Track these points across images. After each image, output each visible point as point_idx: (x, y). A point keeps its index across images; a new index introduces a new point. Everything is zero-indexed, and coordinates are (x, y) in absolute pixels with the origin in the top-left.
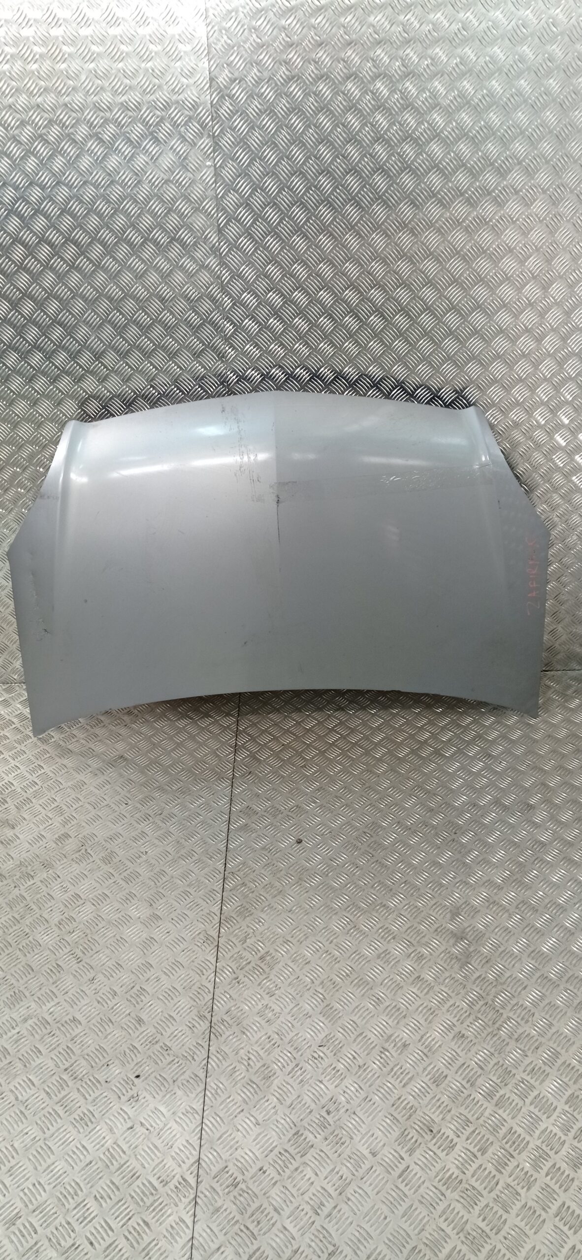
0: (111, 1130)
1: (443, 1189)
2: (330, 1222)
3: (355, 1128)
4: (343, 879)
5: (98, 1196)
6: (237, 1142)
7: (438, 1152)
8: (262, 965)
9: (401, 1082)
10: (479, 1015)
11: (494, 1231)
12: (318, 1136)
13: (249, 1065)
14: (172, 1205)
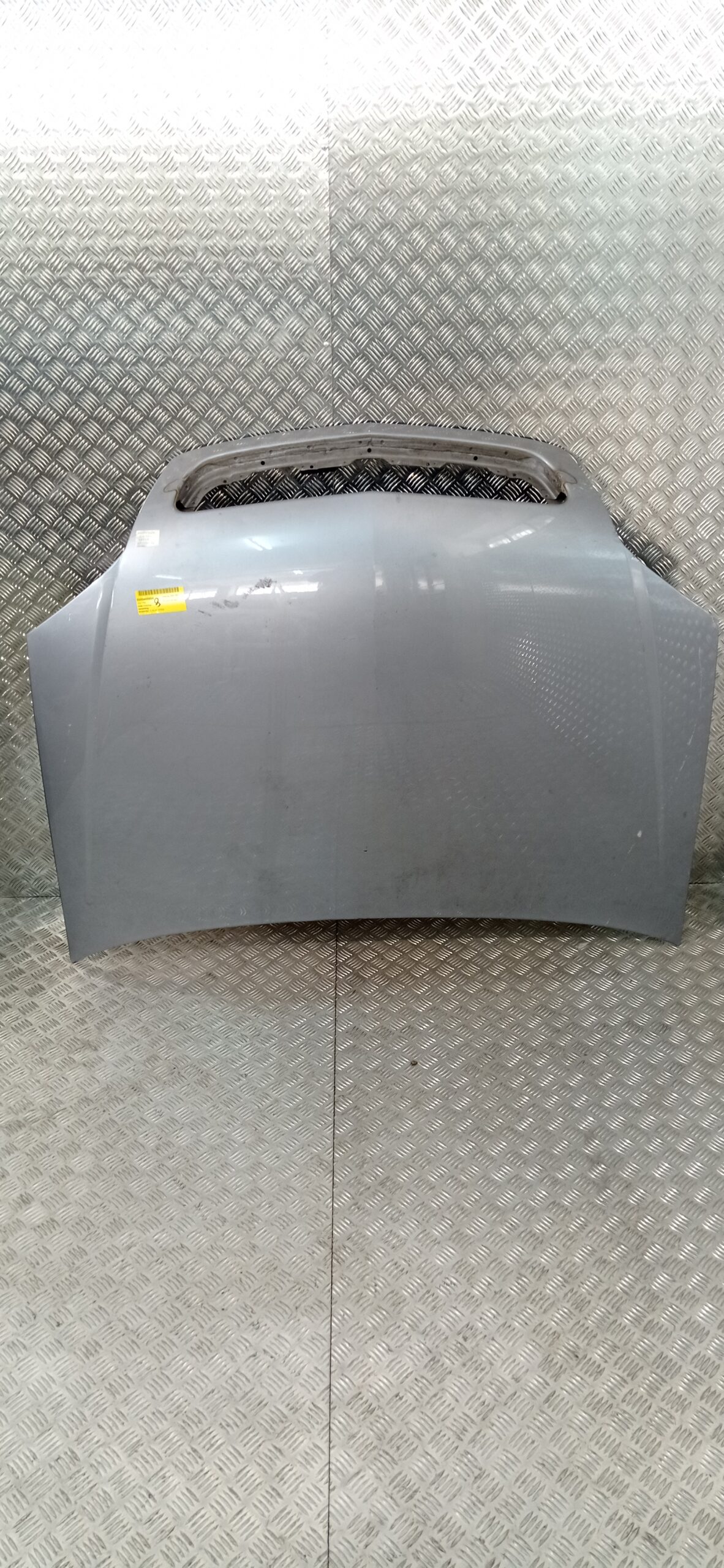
0: (232, 1358)
1: (593, 1413)
2: (474, 1447)
3: (495, 1354)
4: (466, 1101)
5: (224, 1424)
6: (370, 1369)
7: (586, 1377)
8: (383, 1190)
9: (541, 1308)
10: (622, 1241)
11: (648, 1453)
12: (456, 1362)
13: (376, 1291)
14: (305, 1431)
